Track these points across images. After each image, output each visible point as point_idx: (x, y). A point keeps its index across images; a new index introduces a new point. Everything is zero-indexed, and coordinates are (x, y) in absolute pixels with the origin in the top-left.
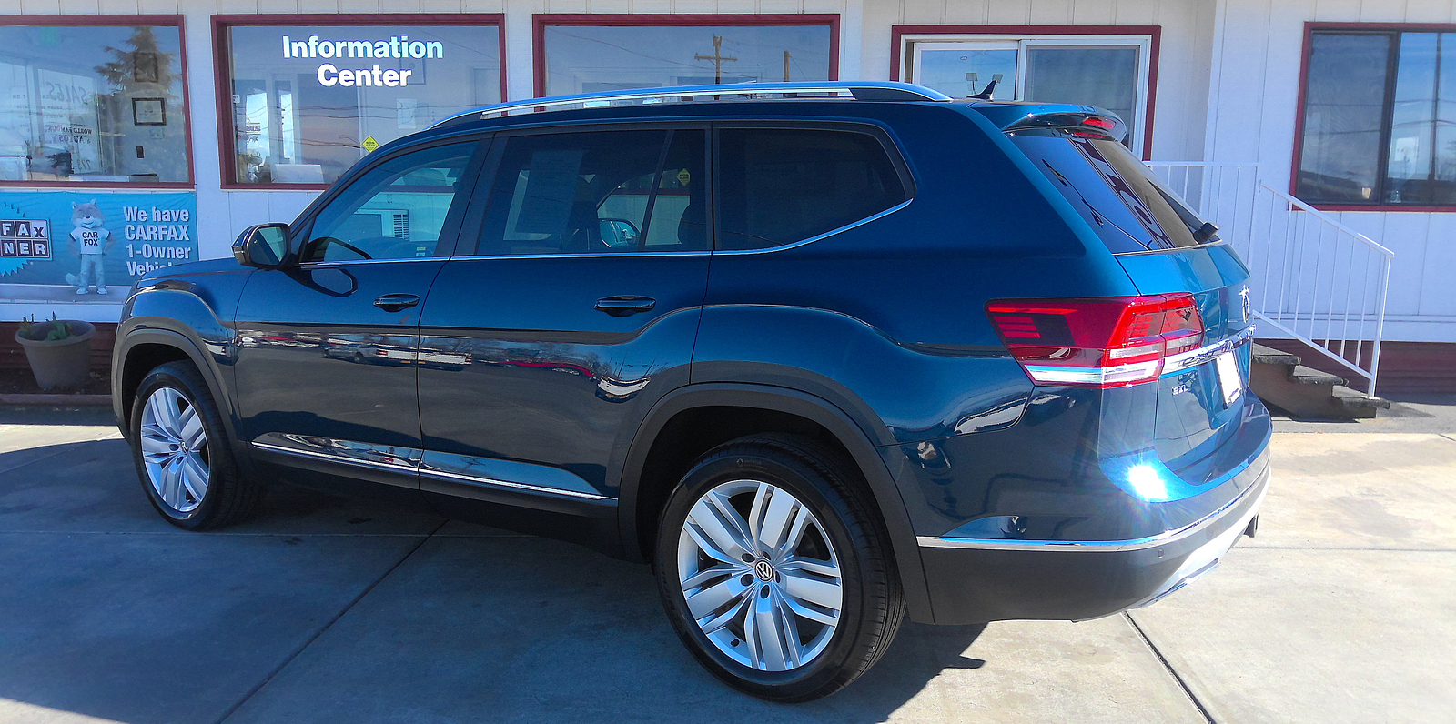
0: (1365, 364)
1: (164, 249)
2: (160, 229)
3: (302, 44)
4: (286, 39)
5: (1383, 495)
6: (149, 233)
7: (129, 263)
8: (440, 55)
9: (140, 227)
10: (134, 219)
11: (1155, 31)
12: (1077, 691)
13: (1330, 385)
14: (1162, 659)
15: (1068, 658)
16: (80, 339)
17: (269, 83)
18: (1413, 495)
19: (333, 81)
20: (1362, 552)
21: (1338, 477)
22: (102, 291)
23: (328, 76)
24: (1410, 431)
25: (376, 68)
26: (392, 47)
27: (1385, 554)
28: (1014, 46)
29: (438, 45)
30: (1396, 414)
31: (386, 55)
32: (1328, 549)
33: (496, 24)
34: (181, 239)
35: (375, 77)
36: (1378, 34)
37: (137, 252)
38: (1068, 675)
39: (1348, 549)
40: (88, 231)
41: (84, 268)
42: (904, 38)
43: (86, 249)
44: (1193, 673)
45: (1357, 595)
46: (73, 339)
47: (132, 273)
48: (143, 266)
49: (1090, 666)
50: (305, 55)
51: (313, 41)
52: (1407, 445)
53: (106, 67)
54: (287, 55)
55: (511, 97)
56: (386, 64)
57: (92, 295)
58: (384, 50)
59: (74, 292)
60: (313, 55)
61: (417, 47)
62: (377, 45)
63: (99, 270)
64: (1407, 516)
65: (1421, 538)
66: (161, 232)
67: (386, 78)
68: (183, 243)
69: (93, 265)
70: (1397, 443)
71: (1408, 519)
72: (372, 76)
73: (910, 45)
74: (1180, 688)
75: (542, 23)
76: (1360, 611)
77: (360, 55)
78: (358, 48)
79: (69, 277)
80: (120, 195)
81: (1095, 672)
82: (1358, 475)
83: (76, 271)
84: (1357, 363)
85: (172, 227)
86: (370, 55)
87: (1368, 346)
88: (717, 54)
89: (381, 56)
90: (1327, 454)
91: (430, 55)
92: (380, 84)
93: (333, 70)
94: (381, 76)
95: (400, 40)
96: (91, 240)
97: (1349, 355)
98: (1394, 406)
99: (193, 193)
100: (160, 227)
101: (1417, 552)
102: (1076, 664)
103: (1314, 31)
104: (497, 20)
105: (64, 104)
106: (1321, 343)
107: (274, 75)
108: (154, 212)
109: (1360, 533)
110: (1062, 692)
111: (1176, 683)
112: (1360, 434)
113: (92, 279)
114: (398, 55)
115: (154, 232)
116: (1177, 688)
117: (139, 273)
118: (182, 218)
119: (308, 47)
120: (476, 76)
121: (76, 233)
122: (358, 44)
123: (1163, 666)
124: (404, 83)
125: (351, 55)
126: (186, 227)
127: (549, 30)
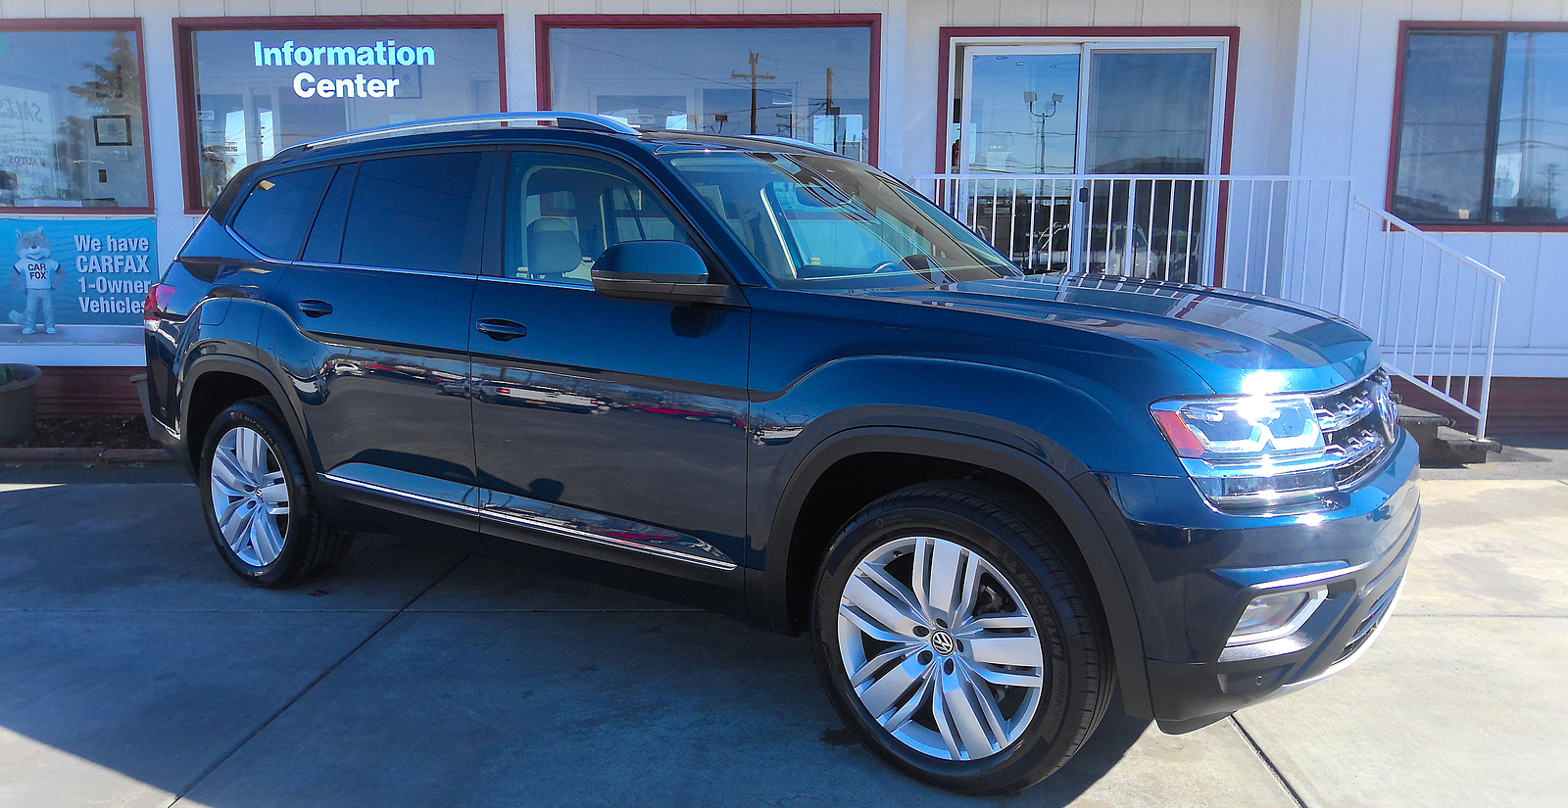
0: (1474, 403)
1: (120, 282)
2: (116, 260)
3: (276, 51)
4: (258, 45)
5: (1503, 552)
6: (104, 264)
7: (81, 299)
8: (431, 62)
9: (94, 258)
10: (86, 249)
11: (1233, 33)
12: (1162, 797)
13: (1435, 425)
14: (1262, 754)
15: (1151, 755)
16: (23, 384)
17: (247, 99)
18: (1536, 550)
19: (311, 92)
20: (1486, 619)
21: (1449, 531)
22: (50, 330)
23: (305, 86)
24: (1524, 478)
25: (360, 77)
26: (379, 52)
27: (1513, 622)
28: (1075, 50)
29: (430, 51)
30: (1508, 459)
31: (371, 62)
32: (1446, 615)
33: (494, 26)
34: (140, 271)
35: (358, 88)
36: (1478, 35)
37: (90, 286)
38: (1152, 777)
39: (1469, 616)
40: (34, 263)
41: (31, 305)
42: (954, 41)
43: (33, 283)
44: (1300, 772)
45: (1486, 672)
46: (15, 384)
47: (85, 310)
48: (97, 302)
49: (1176, 764)
50: (279, 62)
51: (288, 46)
52: (1523, 493)
53: (84, 87)
54: (259, 63)
55: (511, 107)
56: (371, 72)
57: (40, 335)
58: (368, 56)
59: (19, 331)
60: (288, 62)
61: (406, 53)
62: (360, 51)
63: (47, 306)
64: (1532, 576)
65: (1552, 602)
66: (117, 264)
67: (371, 88)
68: (142, 275)
69: (40, 302)
70: (1513, 491)
71: (1534, 579)
72: (355, 85)
73: (960, 49)
74: (1286, 791)
75: (546, 24)
76: (1490, 691)
77: (342, 62)
78: (339, 54)
79: (14, 314)
80: (72, 222)
81: (1182, 773)
82: (1472, 528)
83: (22, 309)
84: (1465, 400)
85: (130, 257)
86: (352, 62)
87: (1476, 381)
88: (753, 71)
89: (365, 63)
90: (1435, 504)
91: (420, 62)
92: (364, 95)
93: (311, 79)
94: (365, 86)
95: (385, 45)
96: (37, 272)
97: (1456, 393)
98: (1506, 449)
99: (153, 219)
100: (116, 258)
101: (1548, 619)
102: (1160, 762)
103: (1411, 31)
104: (495, 22)
105: (15, 121)
106: (1424, 379)
107: (252, 89)
108: (109, 241)
109: (1480, 596)
110: (1145, 798)
111: (1281, 785)
112: (1471, 481)
113: (39, 317)
114: (384, 62)
115: (109, 264)
116: (1282, 791)
117: (92, 310)
118: (141, 246)
119: (283, 54)
120: (477, 87)
121: (22, 265)
122: (338, 50)
123: (1264, 764)
124: (390, 94)
125: (331, 62)
126: (145, 257)
127: (554, 32)
